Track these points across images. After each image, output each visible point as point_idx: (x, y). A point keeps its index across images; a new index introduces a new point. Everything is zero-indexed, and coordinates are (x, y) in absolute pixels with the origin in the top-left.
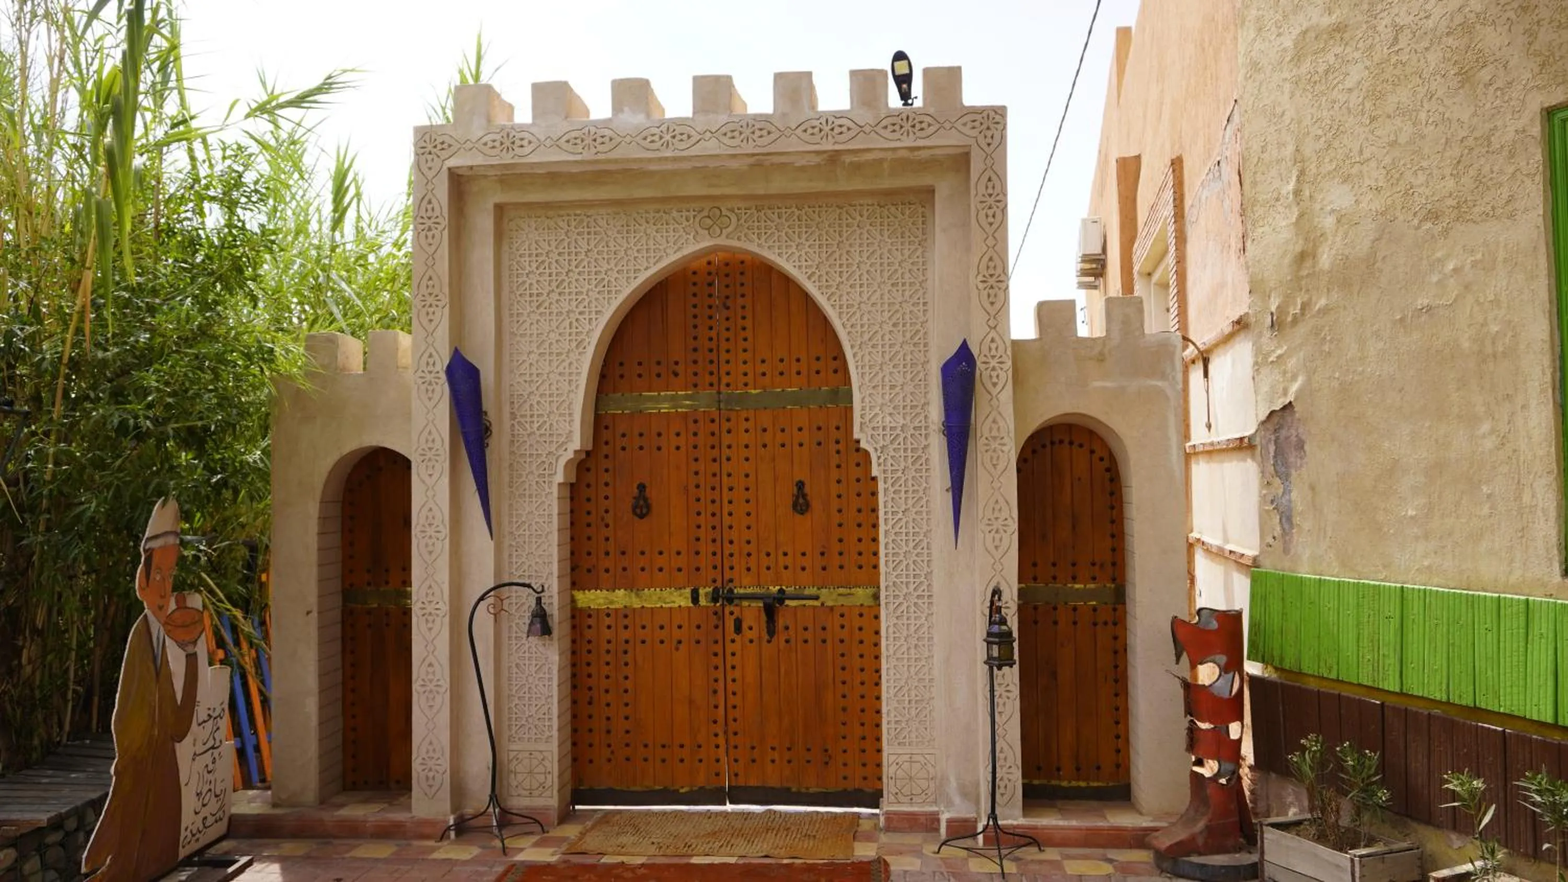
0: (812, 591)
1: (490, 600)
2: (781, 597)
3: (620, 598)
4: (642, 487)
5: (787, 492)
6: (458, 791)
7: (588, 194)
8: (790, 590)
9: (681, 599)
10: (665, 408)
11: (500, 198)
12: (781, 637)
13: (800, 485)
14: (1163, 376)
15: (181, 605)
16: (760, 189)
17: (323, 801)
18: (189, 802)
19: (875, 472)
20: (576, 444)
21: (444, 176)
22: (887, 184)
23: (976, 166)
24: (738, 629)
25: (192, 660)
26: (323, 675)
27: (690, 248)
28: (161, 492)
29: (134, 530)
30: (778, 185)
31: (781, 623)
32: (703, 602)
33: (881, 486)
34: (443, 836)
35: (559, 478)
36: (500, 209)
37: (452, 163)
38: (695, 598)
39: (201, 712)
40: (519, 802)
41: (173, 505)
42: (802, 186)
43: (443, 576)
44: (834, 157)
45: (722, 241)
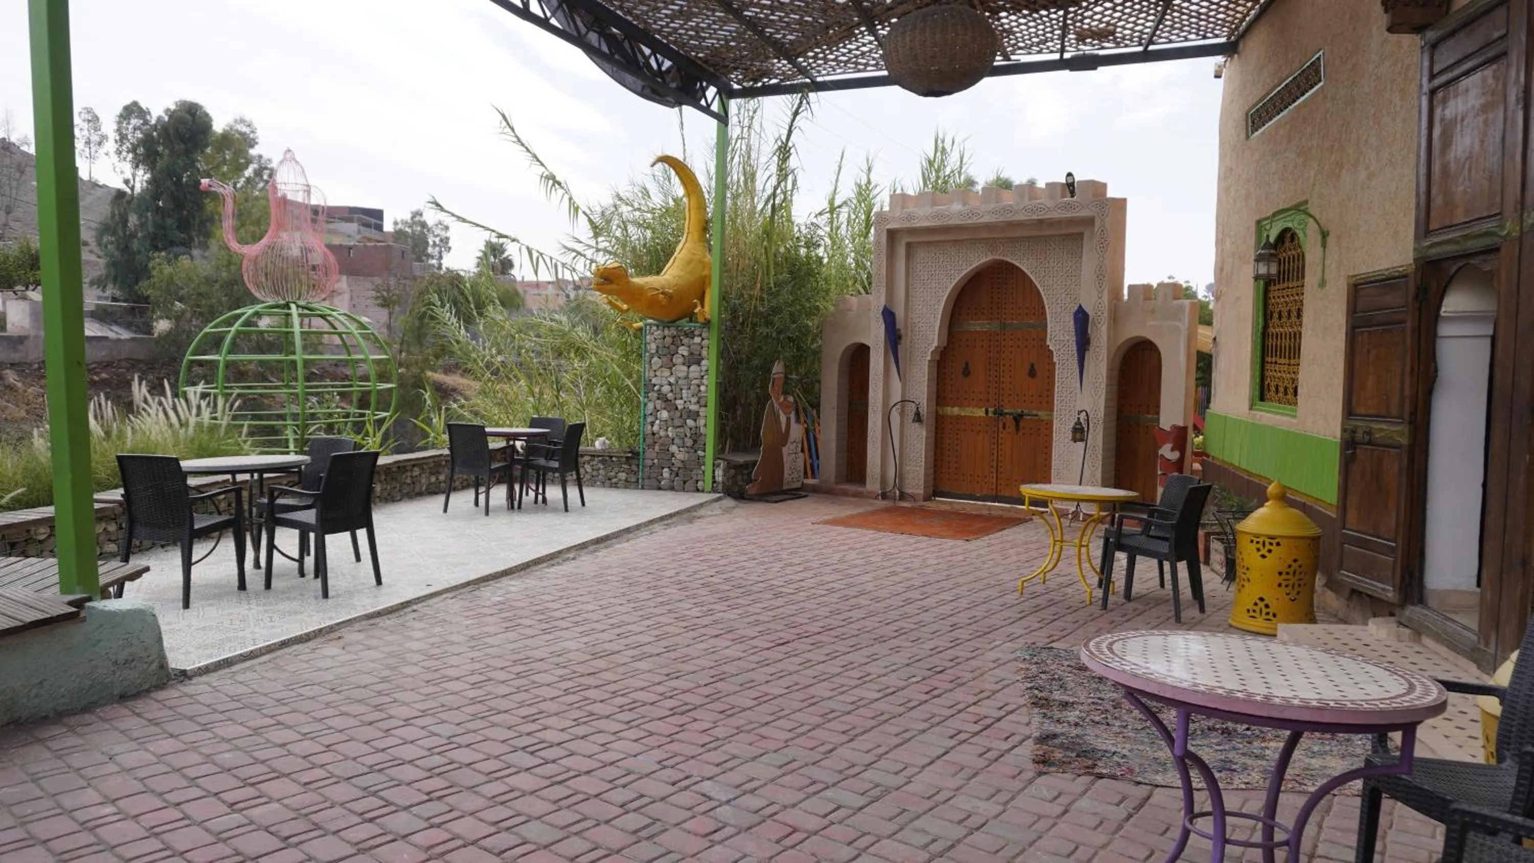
0: (1034, 412)
1: (898, 406)
2: (1021, 416)
3: (956, 410)
4: (967, 364)
5: (1027, 367)
6: (884, 481)
7: (942, 238)
8: (1026, 411)
9: (981, 413)
10: (978, 329)
11: (909, 240)
12: (1021, 432)
13: (1032, 365)
14: (1180, 320)
15: (785, 399)
16: (1010, 234)
17: (837, 483)
18: (787, 472)
19: (1055, 360)
20: (935, 344)
21: (885, 233)
22: (1063, 232)
23: (1097, 223)
24: (1004, 428)
25: (788, 419)
26: (838, 433)
27: (984, 260)
28: (778, 358)
29: (769, 371)
30: (1018, 233)
31: (1021, 424)
32: (990, 414)
33: (1057, 366)
34: (876, 498)
35: (929, 358)
36: (909, 245)
37: (888, 227)
38: (987, 412)
39: (791, 439)
40: (909, 490)
41: (782, 363)
42: (1026, 233)
43: (880, 395)
44: (1041, 221)
45: (997, 257)
